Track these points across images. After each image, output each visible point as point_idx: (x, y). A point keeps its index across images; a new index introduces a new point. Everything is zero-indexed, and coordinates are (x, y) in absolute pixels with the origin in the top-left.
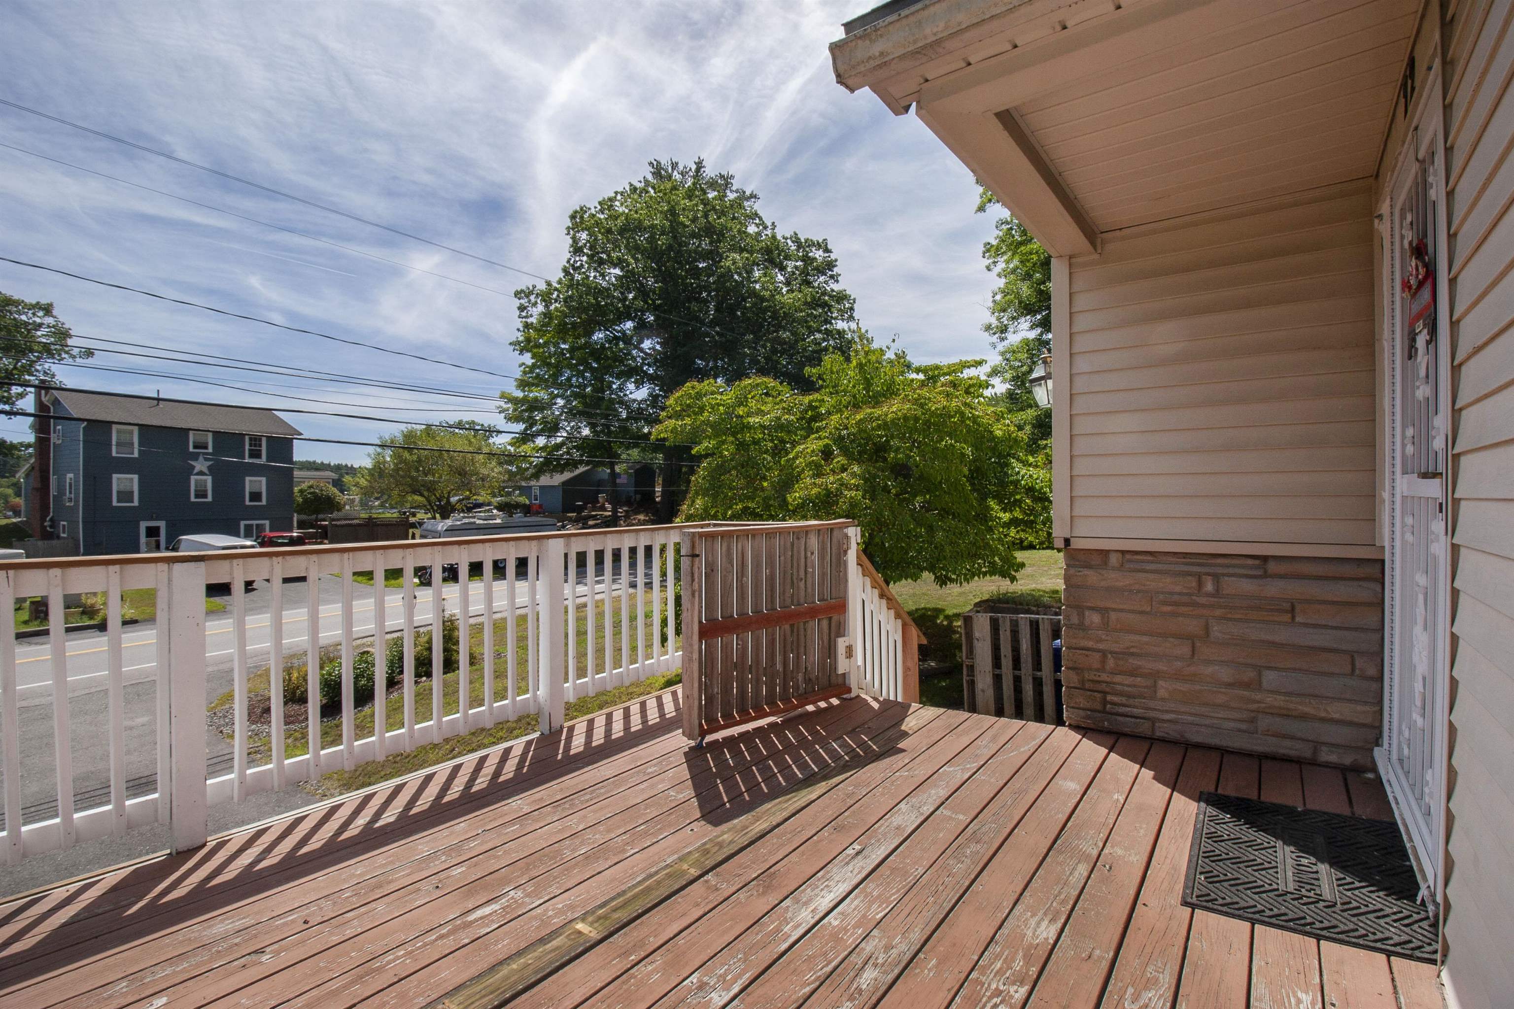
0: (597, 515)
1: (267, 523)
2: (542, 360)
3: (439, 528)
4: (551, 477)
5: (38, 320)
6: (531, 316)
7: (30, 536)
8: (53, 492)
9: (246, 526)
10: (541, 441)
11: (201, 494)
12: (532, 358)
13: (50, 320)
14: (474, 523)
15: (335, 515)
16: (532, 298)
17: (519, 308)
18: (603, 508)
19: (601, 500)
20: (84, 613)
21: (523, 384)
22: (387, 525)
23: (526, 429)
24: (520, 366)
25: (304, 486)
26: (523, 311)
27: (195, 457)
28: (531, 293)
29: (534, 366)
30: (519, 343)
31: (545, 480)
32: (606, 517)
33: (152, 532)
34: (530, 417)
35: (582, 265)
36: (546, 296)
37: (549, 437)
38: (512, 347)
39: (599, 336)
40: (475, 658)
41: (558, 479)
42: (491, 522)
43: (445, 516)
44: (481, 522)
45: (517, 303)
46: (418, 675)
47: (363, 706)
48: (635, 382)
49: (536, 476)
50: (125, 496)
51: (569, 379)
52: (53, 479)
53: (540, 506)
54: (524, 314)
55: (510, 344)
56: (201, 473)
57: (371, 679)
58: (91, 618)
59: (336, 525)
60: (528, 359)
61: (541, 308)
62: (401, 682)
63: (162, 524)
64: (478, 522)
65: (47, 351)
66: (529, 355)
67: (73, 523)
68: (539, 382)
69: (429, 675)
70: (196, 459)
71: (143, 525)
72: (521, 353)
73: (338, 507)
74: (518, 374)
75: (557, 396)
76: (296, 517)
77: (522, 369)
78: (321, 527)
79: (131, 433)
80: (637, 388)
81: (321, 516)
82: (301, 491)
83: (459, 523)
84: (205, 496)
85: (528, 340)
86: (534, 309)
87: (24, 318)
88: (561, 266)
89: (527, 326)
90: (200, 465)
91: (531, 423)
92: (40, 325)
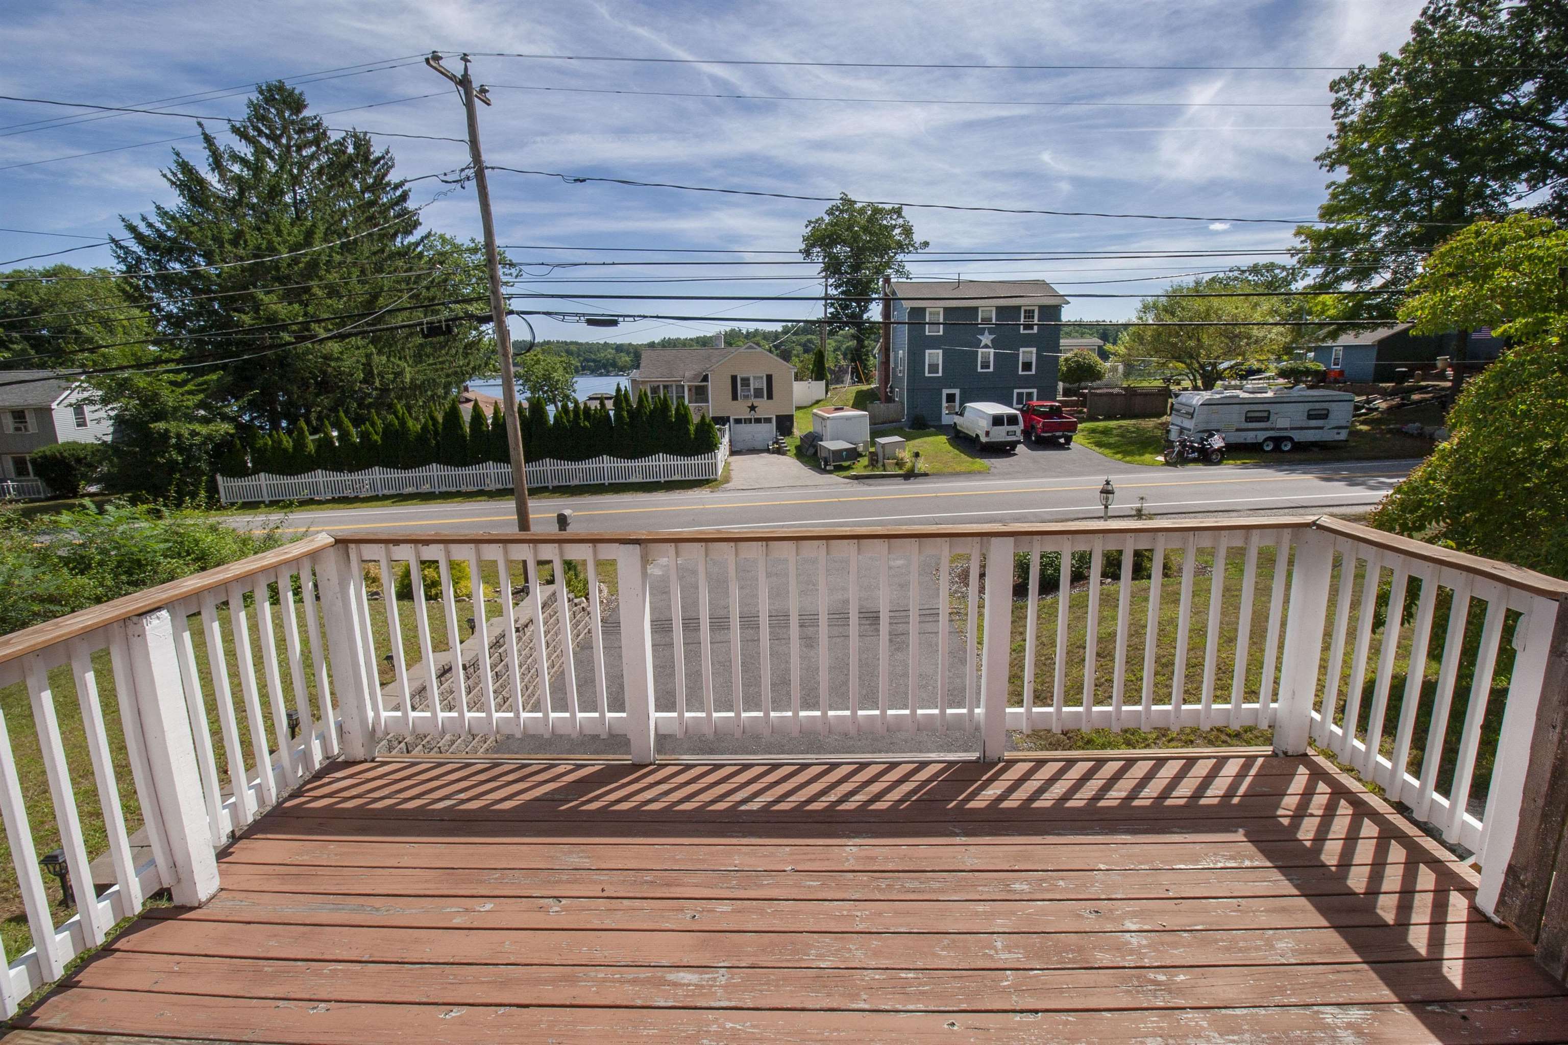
0: (1427, 387)
1: (1035, 391)
2: (1362, 175)
3: (1194, 402)
4: (1356, 336)
5: (893, 222)
6: (1353, 112)
7: (879, 399)
8: (892, 365)
9: (1018, 394)
10: (1348, 286)
11: (985, 365)
12: (1349, 173)
13: (901, 221)
14: (1237, 397)
15: (1095, 384)
16: (1357, 86)
17: (1333, 106)
18: (1442, 377)
19: (1440, 364)
20: (897, 464)
21: (1328, 213)
22: (1146, 395)
23: (1326, 274)
24: (1328, 187)
25: (1069, 355)
26: (1339, 109)
27: (982, 332)
28: (1355, 78)
29: (1350, 183)
30: (1329, 155)
31: (1347, 339)
32: (1443, 389)
33: (951, 398)
34: (1334, 256)
35: (1449, 12)
36: (1378, 79)
37: (1359, 281)
38: (1319, 163)
39: (1469, 117)
40: (1170, 569)
41: (1369, 338)
42: (1259, 395)
43: (1208, 386)
44: (1247, 395)
45: (1332, 97)
46: (1104, 575)
47: (1047, 594)
48: (1527, 181)
49: (1334, 335)
50: (933, 368)
51: (1404, 193)
52: (892, 355)
53: (1341, 373)
54: (1341, 112)
55: (1317, 159)
56: (986, 346)
57: (1057, 570)
58: (901, 469)
59: (1096, 394)
60: (1342, 174)
61: (1368, 97)
62: (1086, 578)
63: (957, 392)
64: (1243, 395)
65: (900, 246)
66: (1345, 168)
67: (902, 389)
68: (1355, 204)
69: (1116, 577)
70: (983, 334)
71: (945, 392)
72: (1331, 168)
73: (1097, 375)
74: (1325, 198)
75: (1380, 221)
76: (1061, 385)
77: (1330, 190)
78: (1084, 395)
79: (938, 314)
80: (1533, 188)
81: (1083, 384)
82: (1067, 360)
83: (1218, 396)
84: (988, 367)
85: (1343, 149)
86: (1358, 101)
87: (885, 222)
88: (1411, 22)
89: (1343, 128)
90: (986, 339)
91: (1335, 261)
92: (894, 227)
